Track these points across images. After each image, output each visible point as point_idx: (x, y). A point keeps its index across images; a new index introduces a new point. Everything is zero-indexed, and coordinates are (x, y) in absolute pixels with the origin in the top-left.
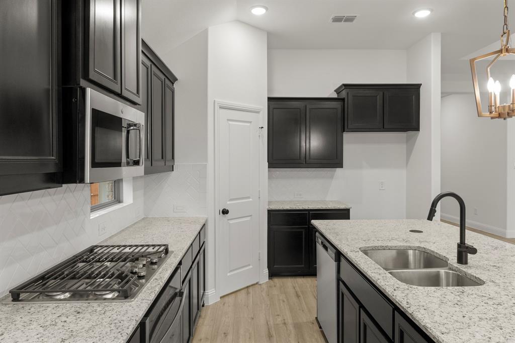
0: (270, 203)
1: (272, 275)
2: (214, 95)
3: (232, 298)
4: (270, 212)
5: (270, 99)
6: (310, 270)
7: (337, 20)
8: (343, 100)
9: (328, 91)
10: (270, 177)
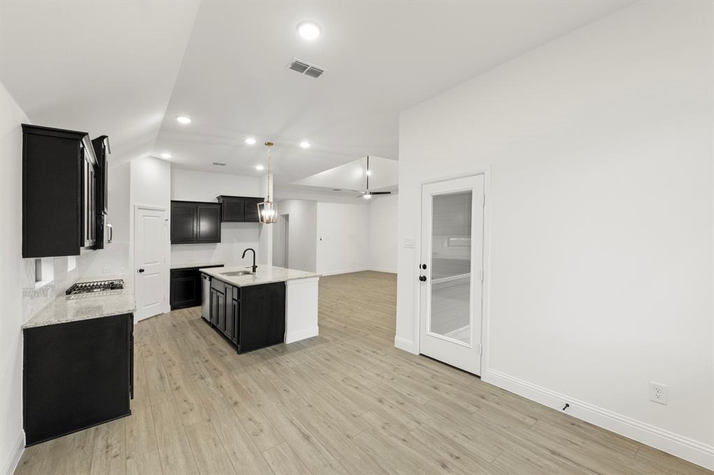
0: (171, 266)
1: (173, 308)
2: (134, 202)
3: (147, 321)
4: (172, 271)
5: (172, 201)
6: (198, 302)
7: (214, 164)
8: (221, 204)
9: (211, 198)
10: (172, 250)
